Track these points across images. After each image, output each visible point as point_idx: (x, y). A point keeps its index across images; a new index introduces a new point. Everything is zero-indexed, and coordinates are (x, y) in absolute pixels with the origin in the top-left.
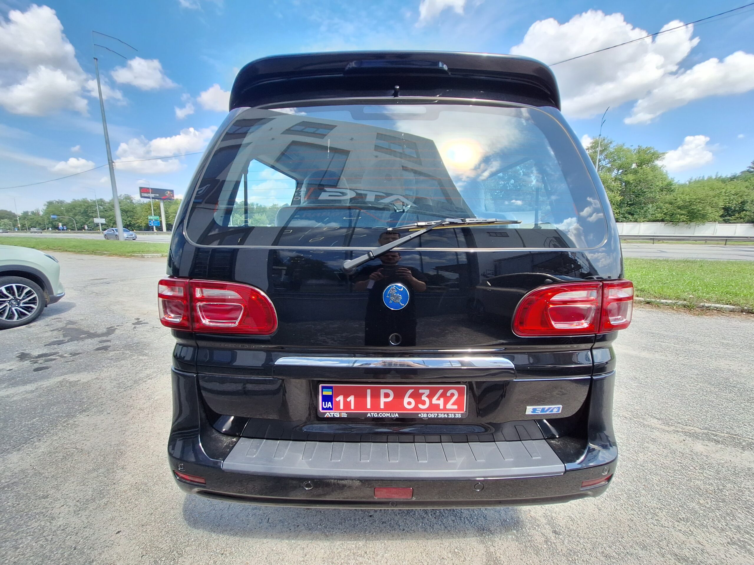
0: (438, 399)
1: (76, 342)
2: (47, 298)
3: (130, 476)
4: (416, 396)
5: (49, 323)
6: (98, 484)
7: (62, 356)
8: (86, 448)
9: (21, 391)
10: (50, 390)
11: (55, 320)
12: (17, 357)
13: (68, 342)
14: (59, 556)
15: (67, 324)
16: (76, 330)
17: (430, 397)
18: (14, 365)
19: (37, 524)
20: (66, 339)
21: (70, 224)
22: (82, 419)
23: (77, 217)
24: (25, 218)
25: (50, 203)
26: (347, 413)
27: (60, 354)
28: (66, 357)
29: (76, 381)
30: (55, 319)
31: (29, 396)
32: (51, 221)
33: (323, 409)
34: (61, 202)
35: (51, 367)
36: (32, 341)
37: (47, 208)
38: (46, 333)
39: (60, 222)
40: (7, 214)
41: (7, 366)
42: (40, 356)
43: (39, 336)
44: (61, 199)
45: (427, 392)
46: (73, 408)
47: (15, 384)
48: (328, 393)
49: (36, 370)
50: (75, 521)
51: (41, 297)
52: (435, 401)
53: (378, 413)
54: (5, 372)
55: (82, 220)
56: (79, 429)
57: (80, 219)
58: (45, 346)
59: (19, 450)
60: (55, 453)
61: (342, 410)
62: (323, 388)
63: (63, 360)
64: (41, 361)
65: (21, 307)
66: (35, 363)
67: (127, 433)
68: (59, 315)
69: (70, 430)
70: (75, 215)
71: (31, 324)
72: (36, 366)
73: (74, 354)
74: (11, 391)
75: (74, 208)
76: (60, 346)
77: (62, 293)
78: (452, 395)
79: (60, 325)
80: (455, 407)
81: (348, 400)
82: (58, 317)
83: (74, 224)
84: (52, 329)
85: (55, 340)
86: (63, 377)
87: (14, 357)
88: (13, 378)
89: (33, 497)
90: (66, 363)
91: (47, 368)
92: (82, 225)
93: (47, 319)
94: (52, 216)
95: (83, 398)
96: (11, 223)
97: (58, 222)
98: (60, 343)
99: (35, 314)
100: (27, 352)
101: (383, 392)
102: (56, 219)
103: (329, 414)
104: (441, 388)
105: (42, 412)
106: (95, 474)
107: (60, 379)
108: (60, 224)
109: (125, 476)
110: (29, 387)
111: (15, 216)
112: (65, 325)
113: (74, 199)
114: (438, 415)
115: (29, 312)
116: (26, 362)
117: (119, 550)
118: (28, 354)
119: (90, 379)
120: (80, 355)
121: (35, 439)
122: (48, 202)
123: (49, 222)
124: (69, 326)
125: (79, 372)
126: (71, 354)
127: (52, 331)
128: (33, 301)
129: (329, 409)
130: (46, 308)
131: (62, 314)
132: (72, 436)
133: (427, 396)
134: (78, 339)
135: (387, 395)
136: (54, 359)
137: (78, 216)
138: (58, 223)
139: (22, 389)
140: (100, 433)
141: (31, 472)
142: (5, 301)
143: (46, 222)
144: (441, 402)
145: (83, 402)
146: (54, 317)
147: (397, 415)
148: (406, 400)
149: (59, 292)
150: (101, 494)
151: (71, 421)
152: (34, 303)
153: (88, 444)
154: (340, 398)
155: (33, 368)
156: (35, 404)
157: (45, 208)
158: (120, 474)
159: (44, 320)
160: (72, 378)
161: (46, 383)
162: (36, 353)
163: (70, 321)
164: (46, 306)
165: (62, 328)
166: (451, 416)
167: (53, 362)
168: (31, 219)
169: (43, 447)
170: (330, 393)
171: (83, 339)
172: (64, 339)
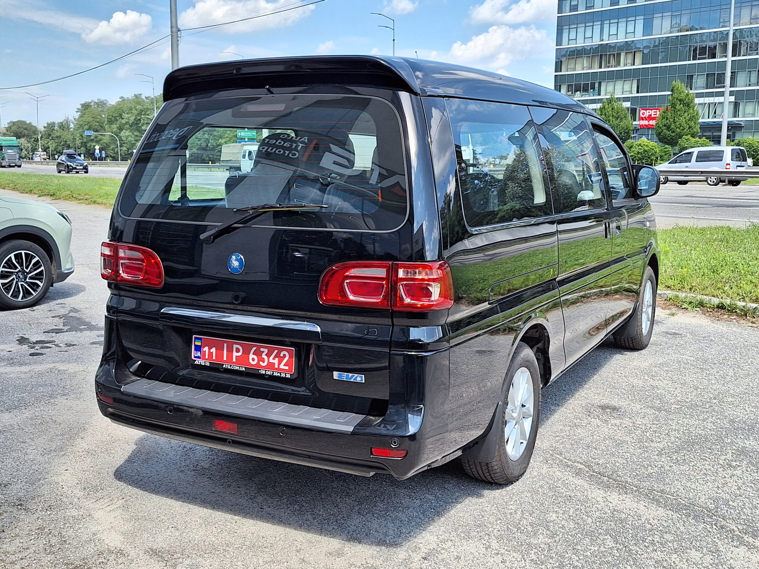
0: (274, 359)
1: (74, 332)
2: (55, 273)
3: (86, 444)
4: (258, 353)
5: (52, 308)
6: (61, 443)
7: (57, 345)
8: (59, 421)
9: (17, 371)
10: (40, 374)
11: (59, 306)
12: (17, 340)
13: (67, 331)
14: (27, 472)
15: (71, 311)
16: (78, 319)
17: (268, 355)
18: (15, 347)
19: (16, 455)
20: (66, 328)
21: (112, 146)
22: (61, 401)
23: (122, 134)
24: (50, 135)
25: (86, 107)
26: (210, 363)
27: (56, 343)
28: (60, 347)
29: (64, 370)
30: (59, 304)
31: (23, 376)
32: (85, 140)
33: (195, 357)
34: (101, 104)
35: (45, 354)
36: (33, 326)
37: (81, 116)
38: (47, 319)
39: (98, 142)
40: (26, 129)
41: (8, 347)
42: (38, 342)
43: (40, 321)
44: (102, 99)
45: (266, 351)
46: (56, 391)
47: (12, 364)
48: (198, 343)
49: (32, 355)
50: (40, 458)
51: (49, 271)
52: (271, 360)
53: (231, 366)
54: (5, 353)
55: (130, 138)
56: (57, 408)
57: (127, 137)
58: (44, 332)
59: (10, 412)
60: (35, 419)
61: (207, 359)
62: (196, 338)
63: (57, 349)
64: (37, 347)
65: (26, 283)
66: (31, 348)
67: (94, 417)
68: (63, 300)
69: (50, 407)
70: (121, 129)
71: (35, 308)
72: (32, 351)
73: (68, 345)
74: (9, 369)
75: (120, 115)
76: (58, 334)
77: (71, 269)
78: (285, 356)
79: (63, 312)
80: (287, 368)
81: (211, 351)
82: (63, 302)
83: (117, 147)
84: (53, 315)
85: (55, 327)
86: (54, 365)
87: (14, 340)
88: (12, 359)
89: (16, 441)
90: (59, 353)
91: (41, 354)
92: (128, 149)
93: (51, 303)
94: (87, 133)
95: (67, 386)
96: (29, 145)
97: (94, 144)
98: (58, 331)
99: (39, 295)
100: (26, 337)
101: (235, 346)
102: (92, 138)
103: (198, 362)
104: (276, 349)
105: (31, 390)
106: (61, 437)
107: (51, 366)
108: (97, 147)
109: (82, 443)
110: (24, 369)
111: (35, 131)
112: (68, 312)
113: (122, 97)
114: (273, 373)
115: (34, 291)
116: (24, 346)
117: (64, 478)
118: (27, 339)
119: (77, 370)
120: (75, 346)
121: (23, 408)
122: (83, 105)
123: (82, 143)
124: (72, 314)
125: (69, 362)
126: (66, 344)
127: (53, 317)
128: (39, 276)
129: (199, 357)
130: (51, 288)
131: (69, 299)
132: (51, 411)
133: (266, 355)
134: (77, 330)
135: (238, 350)
136: (50, 347)
137: (124, 131)
138: (94, 146)
139: (18, 369)
140: (72, 413)
141: (16, 427)
142: (12, 272)
143: (78, 142)
144: (276, 361)
145: (66, 389)
146: (60, 301)
147: (244, 369)
148: (251, 356)
149: (68, 267)
150: (61, 449)
151: (52, 401)
152: (40, 280)
153: (61, 418)
154: (206, 349)
155: (30, 352)
156: (27, 383)
157: (77, 116)
158: (79, 441)
159: (48, 304)
160: (62, 367)
161: (38, 368)
162: (33, 339)
163: (74, 308)
164: (52, 286)
165: (64, 316)
166: (283, 375)
167: (49, 349)
168: (57, 137)
169: (27, 414)
170: (199, 344)
171: (81, 330)
172: (63, 328)
